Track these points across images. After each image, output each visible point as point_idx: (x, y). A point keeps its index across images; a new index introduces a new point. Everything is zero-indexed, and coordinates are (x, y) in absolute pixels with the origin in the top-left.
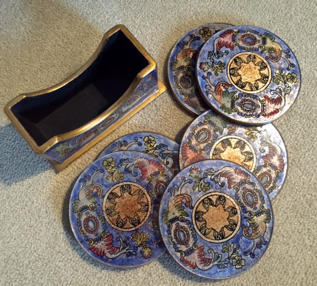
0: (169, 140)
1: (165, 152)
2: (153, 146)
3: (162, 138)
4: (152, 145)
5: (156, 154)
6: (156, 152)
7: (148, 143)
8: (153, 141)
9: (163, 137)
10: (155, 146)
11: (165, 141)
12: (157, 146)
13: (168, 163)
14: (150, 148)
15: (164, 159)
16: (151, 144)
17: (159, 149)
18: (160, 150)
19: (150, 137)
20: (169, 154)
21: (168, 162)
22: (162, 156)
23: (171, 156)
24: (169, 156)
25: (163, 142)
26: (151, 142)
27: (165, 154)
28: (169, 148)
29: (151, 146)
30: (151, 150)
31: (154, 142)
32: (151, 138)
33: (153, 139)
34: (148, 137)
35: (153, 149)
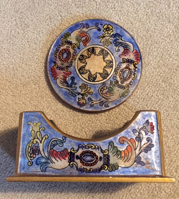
0: (124, 32)
2: (109, 34)
3: (119, 29)
5: (111, 41)
6: (111, 39)
7: (107, 30)
8: (111, 29)
10: (111, 34)
11: (121, 32)
12: (113, 34)
13: (119, 50)
14: (107, 35)
15: (116, 46)
16: (109, 31)
17: (115, 37)
19: (109, 26)
20: (121, 43)
22: (115, 44)
23: (123, 45)
25: (119, 32)
27: (118, 42)
28: (123, 38)
31: (112, 31)
35: (109, 36)
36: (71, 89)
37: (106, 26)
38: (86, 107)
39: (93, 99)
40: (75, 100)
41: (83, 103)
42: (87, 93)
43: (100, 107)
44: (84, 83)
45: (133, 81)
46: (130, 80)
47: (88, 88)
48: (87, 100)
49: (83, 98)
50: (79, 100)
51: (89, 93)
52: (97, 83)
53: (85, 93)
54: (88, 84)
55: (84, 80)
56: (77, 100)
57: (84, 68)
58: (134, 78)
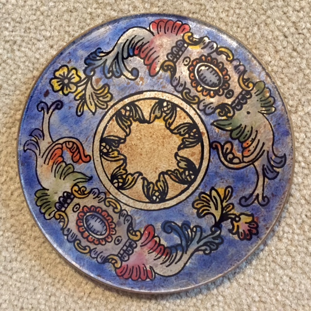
0: (89, 37)
1: (108, 63)
2: (80, 81)
3: (75, 50)
4: (77, 79)
5: (101, 84)
6: (97, 81)
7: (68, 86)
8: (69, 72)
9: (74, 47)
10: (83, 76)
11: (85, 47)
12: (85, 71)
13: (135, 72)
14: (80, 89)
15: (122, 74)
16: (73, 81)
17: (93, 70)
18: (98, 70)
19: (57, 74)
20: (117, 57)
21: (134, 69)
22: (113, 75)
23: (125, 55)
24: (123, 58)
25: (83, 54)
26: (70, 79)
27: (111, 66)
28: (106, 49)
29: (76, 84)
30: (85, 89)
31: (74, 72)
32: (61, 72)
33: (65, 70)
34: (56, 78)
35: (86, 83)
36: (198, 242)
37: (54, 81)
38: (264, 220)
39: (249, 191)
40: (232, 243)
41: (249, 223)
42: (224, 204)
43: (277, 180)
44: (192, 199)
45: (235, 63)
46: (230, 68)
47: (210, 196)
48: (244, 210)
49: (233, 220)
50: (237, 233)
51: (225, 198)
52: (205, 164)
53: (223, 209)
54: (199, 191)
55: (183, 197)
56: (236, 237)
57: (149, 183)
58: (228, 56)
